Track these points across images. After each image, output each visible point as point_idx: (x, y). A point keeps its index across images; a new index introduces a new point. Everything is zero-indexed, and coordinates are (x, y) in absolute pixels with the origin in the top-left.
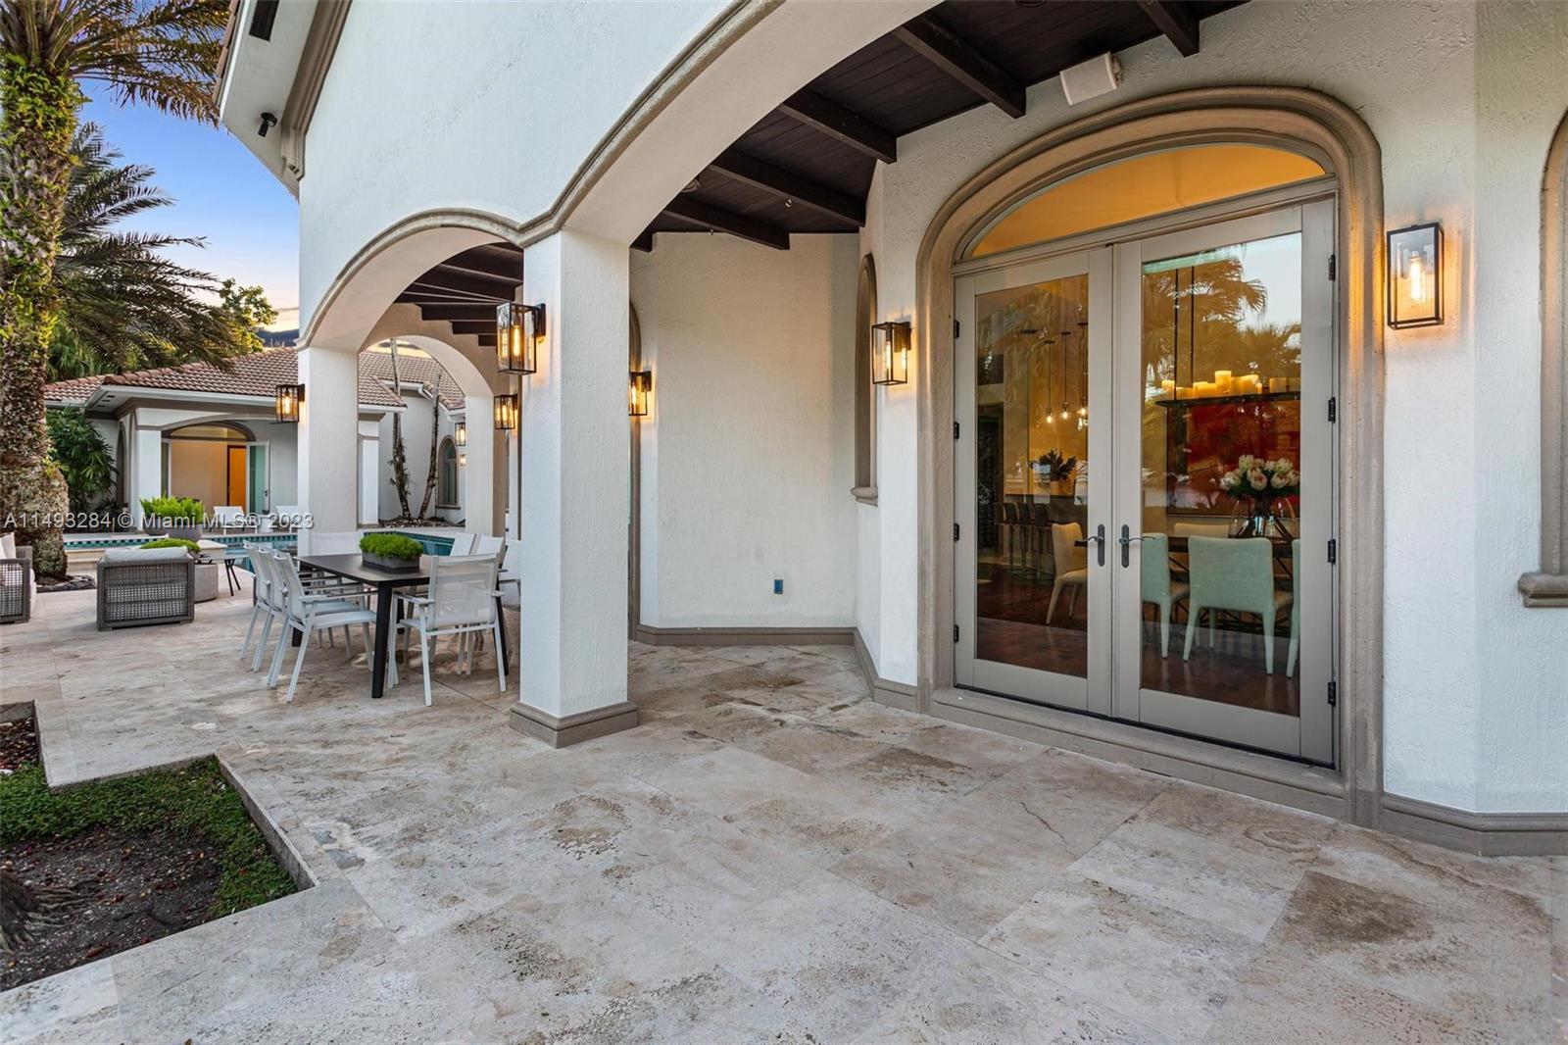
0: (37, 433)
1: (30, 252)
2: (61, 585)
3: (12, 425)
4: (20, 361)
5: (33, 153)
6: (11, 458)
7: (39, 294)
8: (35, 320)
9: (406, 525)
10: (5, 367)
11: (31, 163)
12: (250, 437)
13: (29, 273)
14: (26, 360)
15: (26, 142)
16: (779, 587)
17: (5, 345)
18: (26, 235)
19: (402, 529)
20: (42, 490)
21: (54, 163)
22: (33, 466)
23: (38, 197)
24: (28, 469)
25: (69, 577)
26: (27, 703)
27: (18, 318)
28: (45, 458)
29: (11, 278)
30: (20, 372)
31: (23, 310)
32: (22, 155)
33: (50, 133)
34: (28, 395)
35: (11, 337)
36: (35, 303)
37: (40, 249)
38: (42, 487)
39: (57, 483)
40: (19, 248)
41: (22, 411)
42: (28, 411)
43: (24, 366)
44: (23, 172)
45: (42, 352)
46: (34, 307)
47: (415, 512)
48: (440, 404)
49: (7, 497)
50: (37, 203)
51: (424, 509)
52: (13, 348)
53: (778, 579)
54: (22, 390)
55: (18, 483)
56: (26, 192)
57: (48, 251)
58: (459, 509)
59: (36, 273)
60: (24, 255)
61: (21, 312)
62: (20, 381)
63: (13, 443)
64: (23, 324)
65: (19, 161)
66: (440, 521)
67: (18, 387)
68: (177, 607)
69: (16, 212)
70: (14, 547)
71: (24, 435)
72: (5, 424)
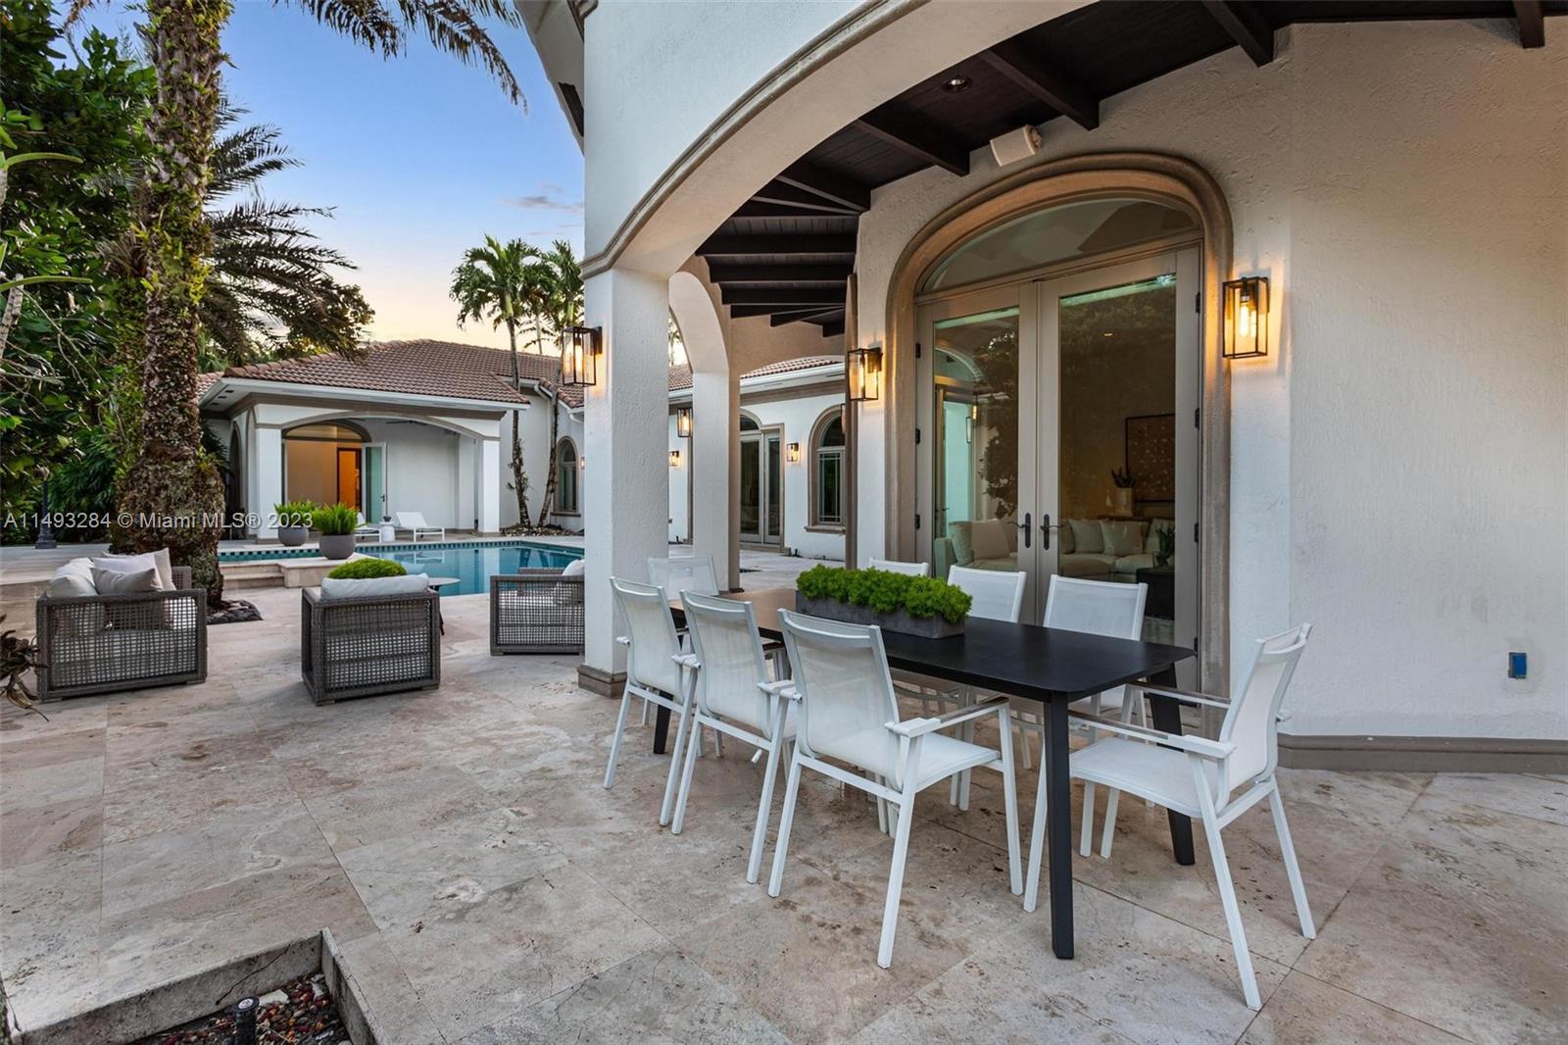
0: (188, 416)
1: (178, 174)
2: (219, 615)
3: (158, 405)
4: (167, 321)
5: (181, 42)
6: (159, 448)
7: (190, 233)
8: (185, 267)
9: (527, 534)
10: (149, 329)
11: (179, 56)
12: (366, 438)
13: (177, 204)
14: (175, 319)
15: (172, 28)
16: (1518, 666)
17: (150, 300)
18: (173, 153)
19: (523, 538)
20: (197, 491)
21: (205, 58)
22: (185, 459)
23: (188, 102)
24: (179, 464)
25: (226, 603)
26: (310, 941)
27: (164, 264)
28: (198, 449)
29: (156, 210)
30: (168, 336)
31: (171, 253)
32: (168, 44)
33: (202, 17)
34: (178, 365)
35: (156, 289)
36: (185, 243)
37: (190, 172)
38: (196, 487)
39: (213, 483)
40: (165, 170)
41: (170, 387)
42: (178, 387)
43: (172, 327)
44: (169, 67)
45: (193, 309)
46: (183, 248)
47: (534, 519)
48: (560, 402)
49: (154, 500)
50: (186, 109)
51: (543, 516)
52: (159, 304)
53: (1517, 651)
54: (170, 359)
55: (168, 482)
56: (173, 94)
57: (200, 176)
58: (579, 516)
59: (186, 204)
60: (171, 179)
61: (168, 255)
62: (168, 347)
63: (160, 429)
64: (171, 271)
65: (163, 53)
66: (559, 530)
67: (165, 354)
68: (417, 666)
69: (161, 122)
70: (170, 568)
71: (174, 418)
72: (150, 404)
